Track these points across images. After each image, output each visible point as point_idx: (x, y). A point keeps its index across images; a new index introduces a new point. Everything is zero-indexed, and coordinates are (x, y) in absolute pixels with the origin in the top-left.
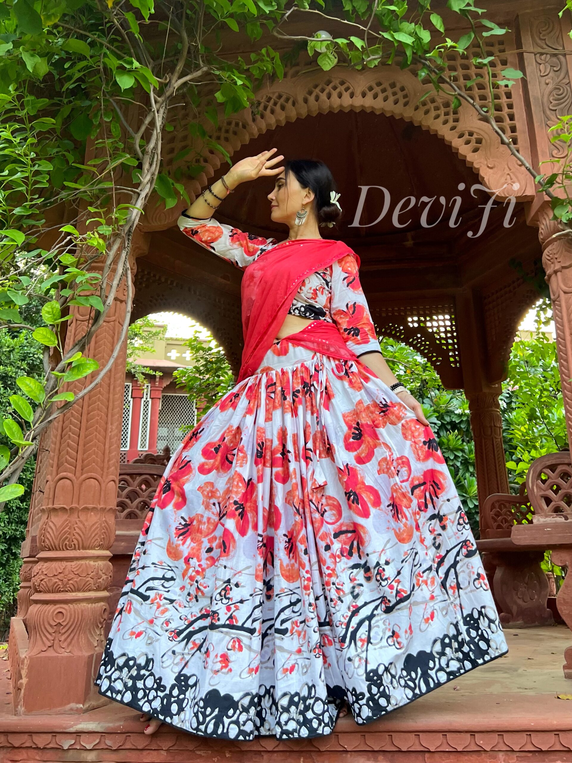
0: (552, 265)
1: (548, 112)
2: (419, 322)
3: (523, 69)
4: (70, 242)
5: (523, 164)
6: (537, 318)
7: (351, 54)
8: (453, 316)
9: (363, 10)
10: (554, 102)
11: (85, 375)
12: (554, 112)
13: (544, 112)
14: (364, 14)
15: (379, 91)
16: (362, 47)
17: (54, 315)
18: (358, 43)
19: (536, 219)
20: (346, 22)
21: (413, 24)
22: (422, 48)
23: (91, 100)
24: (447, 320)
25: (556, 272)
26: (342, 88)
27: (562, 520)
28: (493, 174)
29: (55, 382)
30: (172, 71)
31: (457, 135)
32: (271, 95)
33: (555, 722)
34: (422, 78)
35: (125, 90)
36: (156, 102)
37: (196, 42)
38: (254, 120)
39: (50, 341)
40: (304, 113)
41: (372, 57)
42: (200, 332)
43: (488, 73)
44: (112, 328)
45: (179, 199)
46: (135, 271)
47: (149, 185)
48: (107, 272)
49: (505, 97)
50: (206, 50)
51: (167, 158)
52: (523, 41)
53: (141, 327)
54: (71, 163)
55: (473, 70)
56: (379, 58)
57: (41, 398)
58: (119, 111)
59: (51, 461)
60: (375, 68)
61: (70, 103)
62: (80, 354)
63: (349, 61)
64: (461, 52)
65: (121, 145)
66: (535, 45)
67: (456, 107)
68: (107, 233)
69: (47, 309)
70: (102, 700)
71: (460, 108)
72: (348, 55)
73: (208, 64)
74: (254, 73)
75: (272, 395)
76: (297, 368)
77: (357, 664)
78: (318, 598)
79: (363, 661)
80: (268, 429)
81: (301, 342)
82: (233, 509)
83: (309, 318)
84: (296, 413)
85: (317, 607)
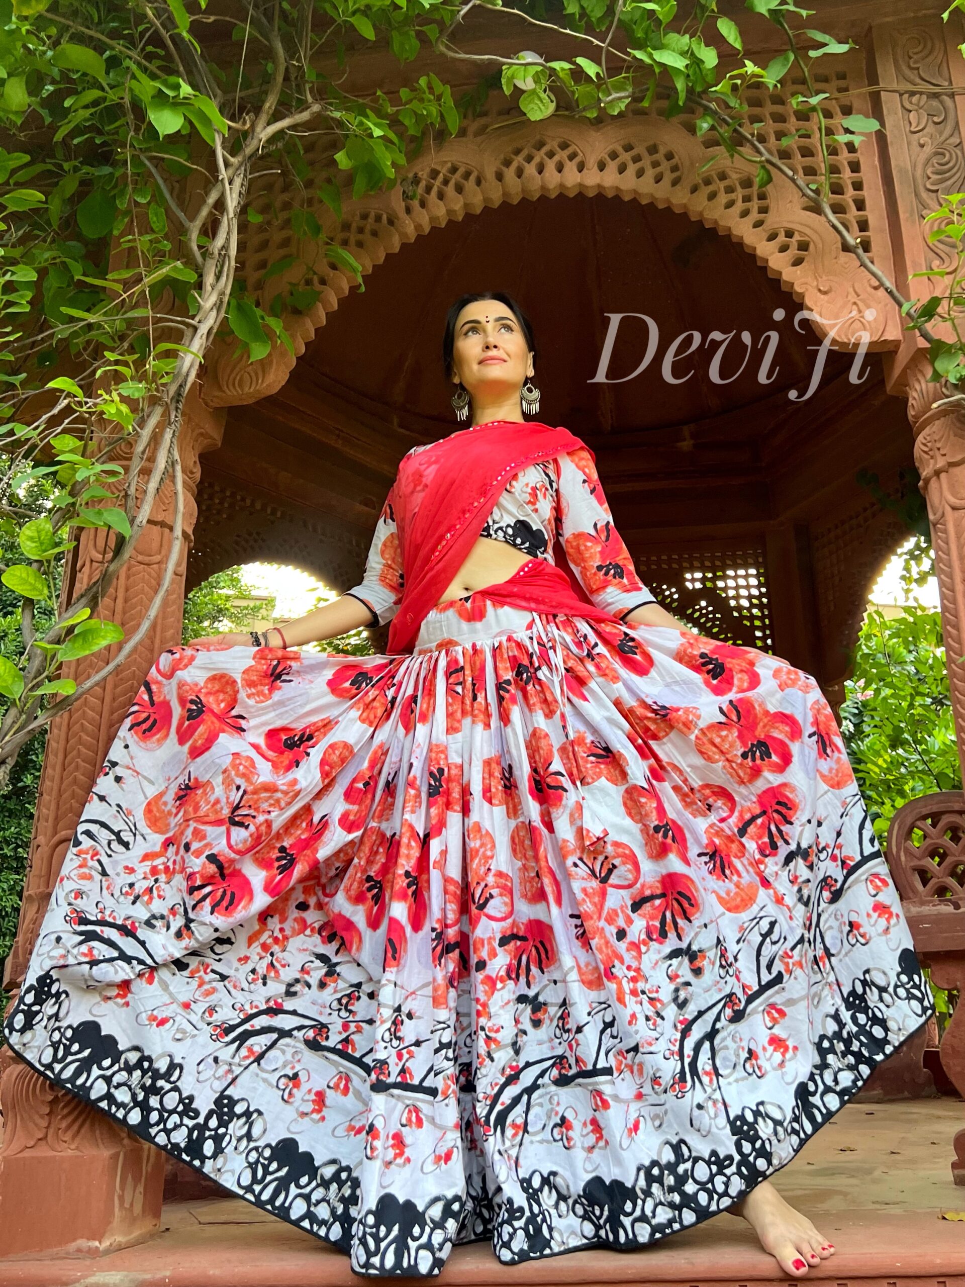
0: (932, 461)
1: (924, 195)
2: (703, 580)
3: (877, 112)
4: (68, 410)
5: (882, 284)
6: (905, 573)
7: (579, 91)
8: (762, 571)
9: (599, 15)
10: (934, 177)
11: (95, 648)
12: (934, 195)
13: (917, 195)
14: (600, 20)
15: (629, 158)
16: (598, 74)
17: (42, 544)
18: (591, 69)
19: (904, 382)
20: (568, 31)
21: (687, 36)
22: (703, 78)
23: (114, 164)
24: (752, 576)
25: (937, 473)
26: (564, 154)
27: (950, 909)
28: (828, 302)
29: (42, 662)
30: (257, 110)
31: (765, 236)
32: (439, 168)
33: (938, 1261)
34: (703, 131)
35: (168, 136)
36: (227, 165)
37: (299, 60)
38: (408, 210)
39: (35, 589)
40: (496, 198)
41: (615, 95)
43: (820, 129)
44: (154, 574)
45: (274, 346)
46: (198, 475)
47: (214, 313)
48: (136, 465)
49: (848, 170)
50: (318, 75)
51: (253, 277)
52: (879, 71)
53: (228, 598)
54: (76, 278)
55: (793, 123)
56: (627, 97)
57: (17, 690)
58: (160, 181)
59: (45, 811)
60: (621, 114)
61: (75, 172)
62: (88, 611)
63: (574, 104)
64: (771, 87)
65: (167, 246)
66: (901, 78)
67: (764, 184)
68: (136, 395)
69: (28, 533)
70: (136, 1233)
71: (769, 187)
72: (573, 93)
73: (322, 99)
74: (407, 122)
75: (459, 689)
76: (500, 643)
77: (712, 1111)
78: (579, 1030)
79: (720, 1106)
80: (453, 746)
81: (508, 600)
82: (405, 884)
83: (520, 549)
84: (505, 718)
85: (578, 1045)
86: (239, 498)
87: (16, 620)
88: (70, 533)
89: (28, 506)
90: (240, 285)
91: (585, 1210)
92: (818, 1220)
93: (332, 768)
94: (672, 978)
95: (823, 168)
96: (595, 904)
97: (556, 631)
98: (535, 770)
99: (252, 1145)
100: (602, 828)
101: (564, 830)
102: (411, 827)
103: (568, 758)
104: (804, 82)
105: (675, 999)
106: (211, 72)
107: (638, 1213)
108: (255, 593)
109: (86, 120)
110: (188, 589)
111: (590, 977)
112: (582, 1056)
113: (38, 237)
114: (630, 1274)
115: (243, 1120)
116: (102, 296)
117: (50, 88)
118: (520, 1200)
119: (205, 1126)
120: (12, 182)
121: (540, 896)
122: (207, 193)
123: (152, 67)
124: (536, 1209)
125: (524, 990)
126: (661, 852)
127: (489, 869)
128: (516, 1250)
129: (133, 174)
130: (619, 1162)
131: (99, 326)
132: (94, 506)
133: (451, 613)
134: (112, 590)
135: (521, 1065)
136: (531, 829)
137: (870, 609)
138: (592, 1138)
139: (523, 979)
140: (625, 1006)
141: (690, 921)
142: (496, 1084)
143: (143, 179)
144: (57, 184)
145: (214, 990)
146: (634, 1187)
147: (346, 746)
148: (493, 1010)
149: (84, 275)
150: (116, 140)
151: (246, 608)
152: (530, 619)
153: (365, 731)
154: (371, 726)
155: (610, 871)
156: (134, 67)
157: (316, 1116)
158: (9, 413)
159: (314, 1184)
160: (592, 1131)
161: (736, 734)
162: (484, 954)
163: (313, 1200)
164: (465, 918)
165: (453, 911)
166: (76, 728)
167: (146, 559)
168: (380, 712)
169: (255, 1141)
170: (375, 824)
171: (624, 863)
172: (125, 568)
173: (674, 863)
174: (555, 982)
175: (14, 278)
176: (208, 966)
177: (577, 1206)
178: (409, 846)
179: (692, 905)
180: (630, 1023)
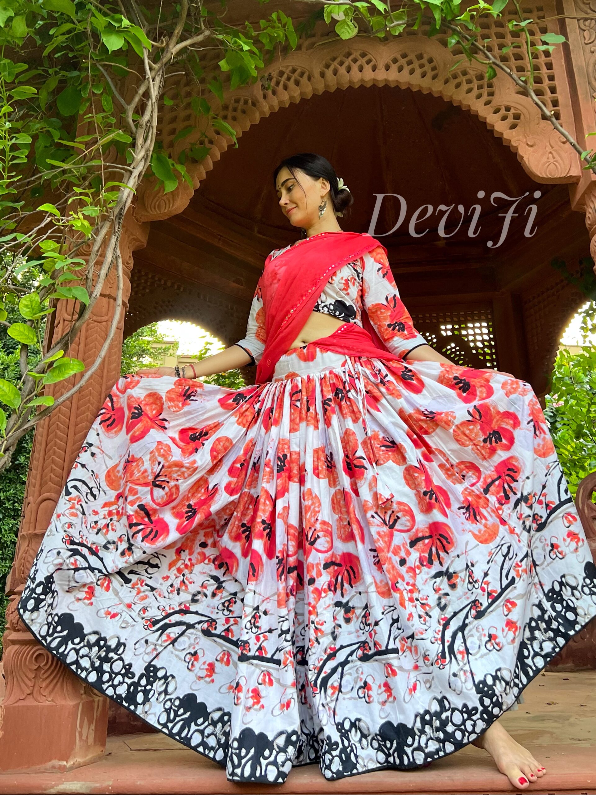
1: (594, 83)
2: (453, 330)
3: (563, 31)
4: (50, 225)
5: (568, 140)
6: (583, 325)
7: (374, 20)
8: (490, 324)
11: (66, 376)
13: (589, 82)
15: (405, 62)
16: (385, 9)
17: (33, 309)
18: (381, 6)
19: (582, 202)
22: (452, 11)
23: (80, 70)
24: (484, 327)
26: (364, 60)
28: (533, 152)
29: (33, 385)
30: (170, 35)
31: (492, 110)
32: (284, 70)
34: (452, 45)
35: (114, 52)
36: (151, 69)
37: (196, 3)
38: (265, 97)
39: (28, 338)
40: (321, 88)
41: (396, 23)
42: (211, 344)
43: (527, 43)
44: (104, 329)
45: (180, 184)
46: (132, 265)
47: (143, 162)
48: (93, 259)
49: (545, 68)
50: (208, 12)
51: (167, 139)
52: (564, 6)
53: (149, 342)
54: (56, 140)
55: (509, 39)
56: (404, 24)
57: (16, 403)
58: (109, 80)
59: (33, 480)
60: (400, 35)
61: (56, 75)
62: (62, 352)
63: (370, 28)
64: (495, 16)
65: (113, 120)
66: (578, 9)
67: (491, 78)
68: (94, 215)
69: (24, 302)
70: (90, 756)
71: (494, 80)
72: (369, 21)
73: (211, 27)
74: (264, 41)
75: (298, 404)
76: (325, 375)
77: (463, 678)
78: (377, 623)
79: (469, 674)
80: (294, 440)
81: (331, 348)
82: (261, 528)
83: (338, 318)
84: (328, 423)
85: (376, 633)
86: (157, 279)
87: (15, 357)
88: (50, 302)
89: (23, 285)
90: (159, 145)
91: (379, 744)
92: (535, 751)
93: (218, 453)
94: (436, 591)
95: (529, 67)
96: (385, 542)
97: (360, 368)
98: (347, 456)
99: (168, 697)
100: (390, 493)
101: (366, 494)
102: (267, 492)
103: (367, 448)
104: (516, 13)
105: (439, 604)
106: (141, 11)
107: (416, 745)
108: (165, 339)
109: (64, 42)
110: (124, 338)
111: (383, 590)
112: (379, 641)
113: (32, 115)
114: (412, 787)
115: (163, 681)
116: (72, 152)
117: (41, 23)
118: (336, 737)
119: (138, 684)
120: (16, 81)
121: (350, 537)
122: (138, 87)
123: (105, 9)
124: (346, 743)
125: (340, 599)
126: (428, 509)
127: (317, 519)
128: (334, 770)
129: (92, 75)
130: (403, 711)
131: (70, 171)
132: (66, 286)
133: (294, 356)
134: (77, 339)
135: (338, 647)
136: (344, 493)
137: (561, 348)
138: (384, 696)
139: (339, 592)
140: (405, 608)
141: (448, 553)
142: (321, 660)
143: (98, 79)
144: (45, 82)
145: (146, 597)
146: (413, 728)
147: (228, 439)
148: (319, 610)
149: (60, 139)
150: (81, 55)
151: (160, 349)
152: (344, 360)
153: (240, 430)
154: (244, 427)
155: (395, 521)
156: (93, 9)
157: (208, 679)
158: (13, 226)
159: (206, 723)
160: (385, 691)
161: (479, 427)
162: (314, 574)
163: (206, 734)
164: (301, 551)
165: (293, 546)
166: (53, 427)
167: (99, 319)
168: (250, 418)
169: (170, 695)
170: (246, 490)
171: (404, 516)
172: (85, 325)
173: (437, 516)
174: (360, 593)
175: (18, 141)
176: (143, 581)
177: (374, 741)
178: (265, 504)
179: (449, 543)
180: (409, 619)
